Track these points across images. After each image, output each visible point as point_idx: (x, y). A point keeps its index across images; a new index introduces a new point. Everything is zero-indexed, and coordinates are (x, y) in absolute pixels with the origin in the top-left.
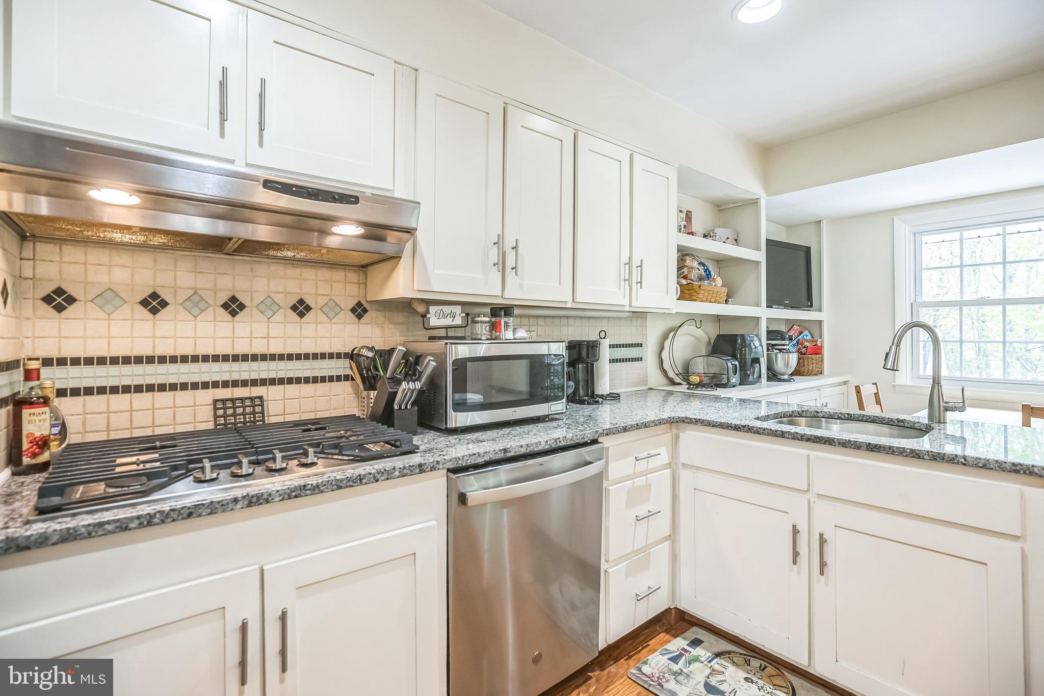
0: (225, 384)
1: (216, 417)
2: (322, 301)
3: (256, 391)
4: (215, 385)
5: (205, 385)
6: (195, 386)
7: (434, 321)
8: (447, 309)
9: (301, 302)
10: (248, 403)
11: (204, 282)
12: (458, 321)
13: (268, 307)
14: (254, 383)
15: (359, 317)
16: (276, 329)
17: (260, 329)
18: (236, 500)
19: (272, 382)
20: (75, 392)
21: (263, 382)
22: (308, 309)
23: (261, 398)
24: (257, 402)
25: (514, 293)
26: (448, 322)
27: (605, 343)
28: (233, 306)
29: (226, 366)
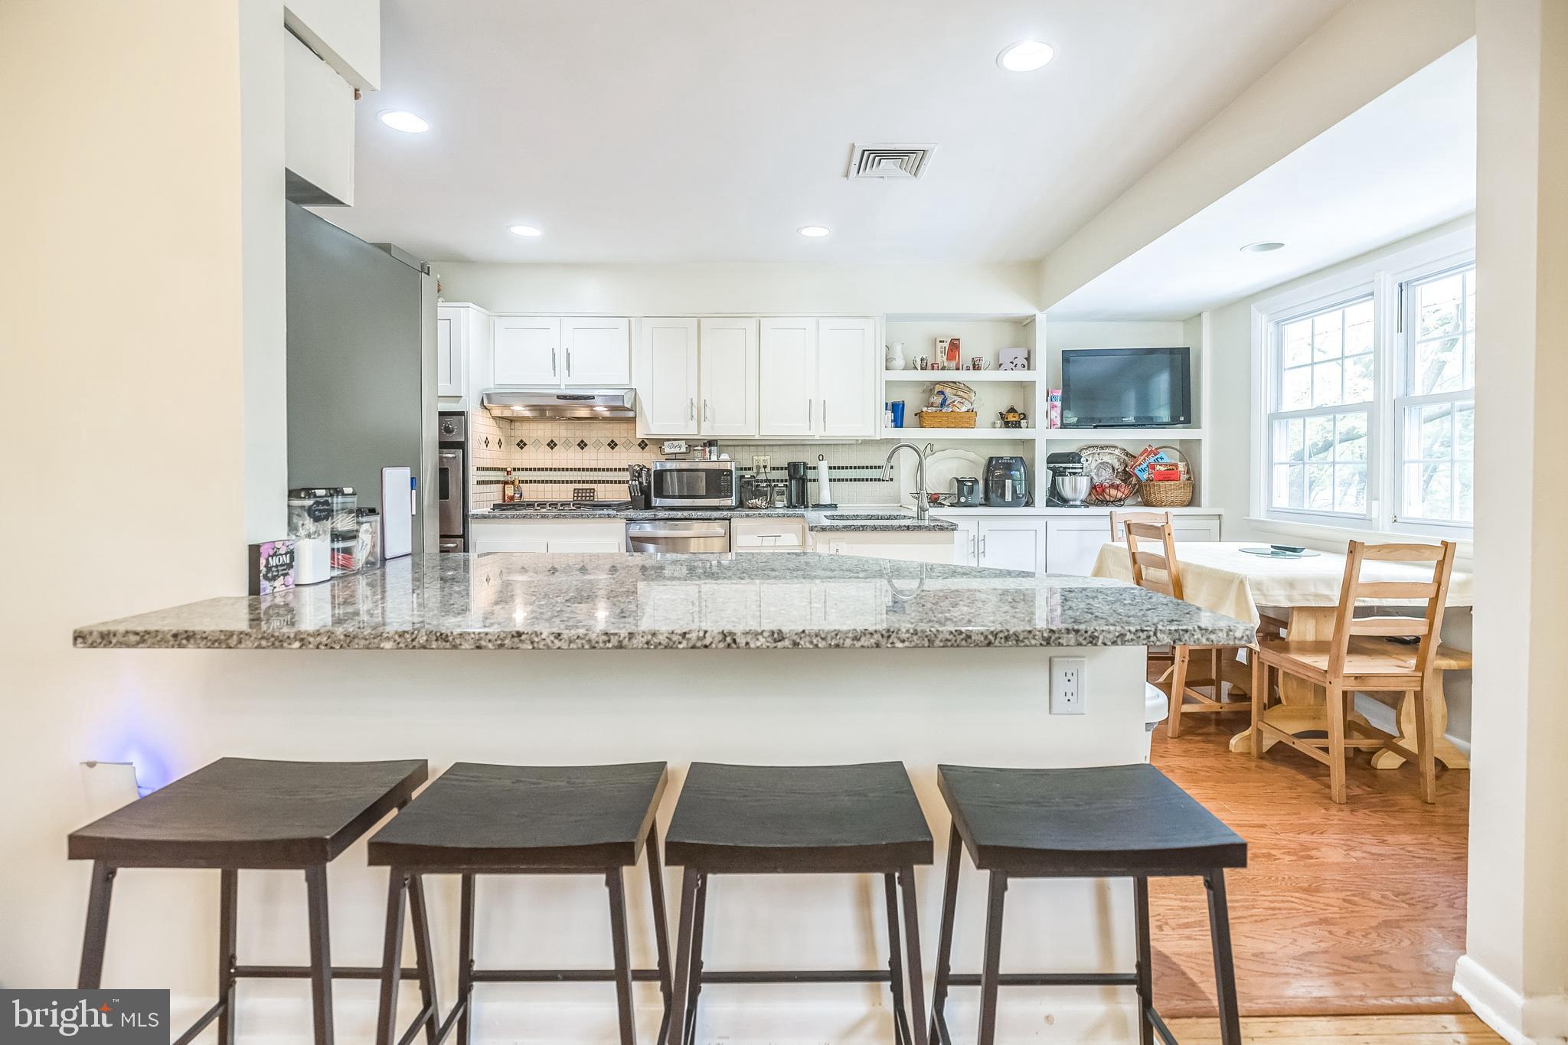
0: (579, 482)
1: (574, 496)
2: (623, 440)
3: (592, 486)
4: (575, 482)
5: (571, 482)
6: (567, 482)
7: (667, 450)
8: (676, 443)
9: (612, 441)
10: (588, 491)
11: (570, 434)
12: (683, 450)
13: (598, 445)
14: (591, 482)
15: (643, 448)
16: (601, 456)
17: (594, 455)
18: (537, 515)
19: (600, 482)
20: (527, 482)
21: (595, 482)
22: (616, 445)
23: (594, 489)
24: (592, 491)
25: (707, 432)
26: (677, 450)
27: (823, 466)
28: (582, 445)
29: (580, 473)
